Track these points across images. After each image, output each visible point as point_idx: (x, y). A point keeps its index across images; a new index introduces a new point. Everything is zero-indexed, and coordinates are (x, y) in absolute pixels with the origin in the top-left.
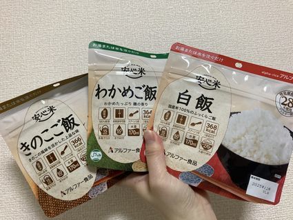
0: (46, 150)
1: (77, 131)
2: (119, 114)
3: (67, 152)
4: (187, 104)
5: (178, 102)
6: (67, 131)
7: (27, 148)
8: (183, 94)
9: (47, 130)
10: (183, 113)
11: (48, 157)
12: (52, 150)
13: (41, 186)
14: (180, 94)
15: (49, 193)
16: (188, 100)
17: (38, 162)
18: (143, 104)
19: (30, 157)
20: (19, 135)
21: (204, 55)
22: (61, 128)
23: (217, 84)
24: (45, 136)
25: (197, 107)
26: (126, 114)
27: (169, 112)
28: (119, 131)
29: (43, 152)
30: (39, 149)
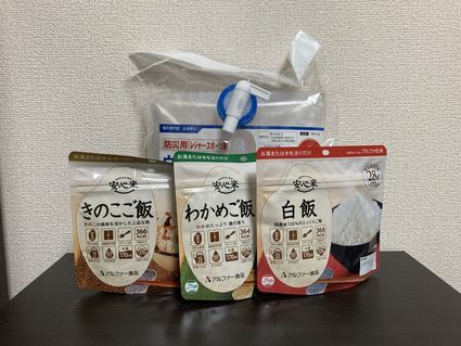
0: (107, 224)
1: (148, 222)
2: (215, 237)
3: (127, 237)
4: (293, 217)
5: (285, 218)
6: (138, 217)
7: (89, 211)
8: (286, 207)
9: (118, 205)
10: (292, 228)
11: (106, 232)
12: (114, 228)
13: (85, 254)
14: (284, 208)
15: (90, 265)
16: (293, 211)
17: (93, 231)
18: (239, 223)
19: (87, 221)
20: (86, 194)
21: (291, 153)
22: (133, 210)
23: (314, 183)
24: (113, 210)
25: (303, 216)
26: (221, 236)
27: (277, 231)
28: (216, 257)
29: (103, 224)
30: (101, 219)
